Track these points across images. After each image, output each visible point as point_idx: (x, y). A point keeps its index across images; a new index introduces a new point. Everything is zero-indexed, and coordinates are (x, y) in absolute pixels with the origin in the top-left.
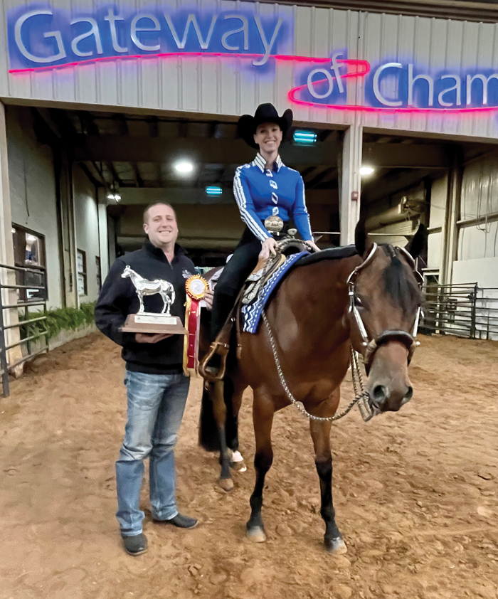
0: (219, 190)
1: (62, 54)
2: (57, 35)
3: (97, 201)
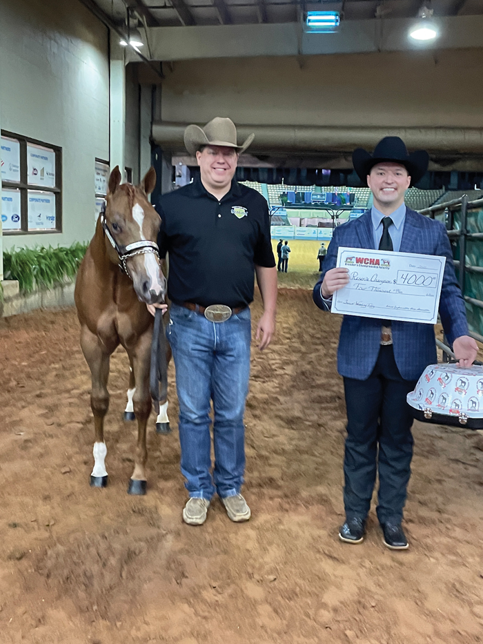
0: (333, 18)
3: (108, 52)
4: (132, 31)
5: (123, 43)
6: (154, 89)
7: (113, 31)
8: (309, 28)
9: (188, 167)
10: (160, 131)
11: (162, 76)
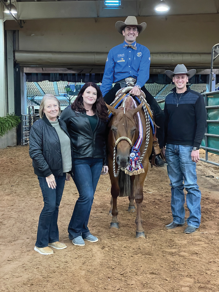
0: (118, 2)
4: (11, 6)
6: (14, 32)
8: (106, 7)
10: (19, 56)
11: (22, 27)
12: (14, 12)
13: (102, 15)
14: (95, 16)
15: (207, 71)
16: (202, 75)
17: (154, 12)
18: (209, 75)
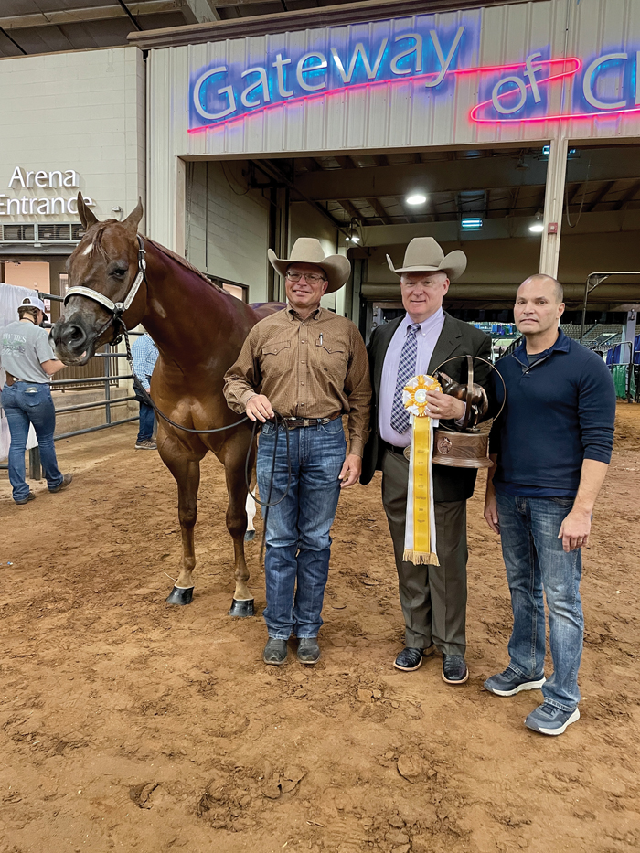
0: (478, 222)
1: (233, 108)
2: (229, 89)
3: (337, 244)
4: (353, 232)
5: (347, 239)
6: (364, 262)
7: (340, 232)
8: (463, 228)
9: (383, 309)
10: (366, 289)
11: (370, 255)
12: (355, 240)
13: (463, 238)
14: (456, 239)
15: (624, 307)
16: (616, 313)
17: (528, 232)
18: (627, 313)
